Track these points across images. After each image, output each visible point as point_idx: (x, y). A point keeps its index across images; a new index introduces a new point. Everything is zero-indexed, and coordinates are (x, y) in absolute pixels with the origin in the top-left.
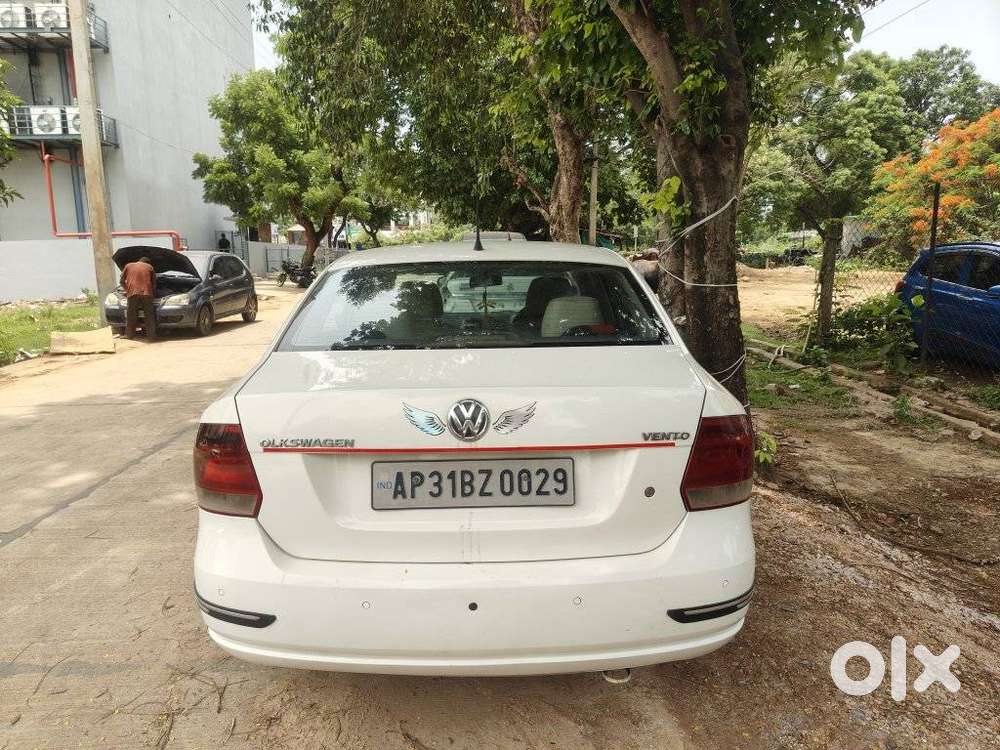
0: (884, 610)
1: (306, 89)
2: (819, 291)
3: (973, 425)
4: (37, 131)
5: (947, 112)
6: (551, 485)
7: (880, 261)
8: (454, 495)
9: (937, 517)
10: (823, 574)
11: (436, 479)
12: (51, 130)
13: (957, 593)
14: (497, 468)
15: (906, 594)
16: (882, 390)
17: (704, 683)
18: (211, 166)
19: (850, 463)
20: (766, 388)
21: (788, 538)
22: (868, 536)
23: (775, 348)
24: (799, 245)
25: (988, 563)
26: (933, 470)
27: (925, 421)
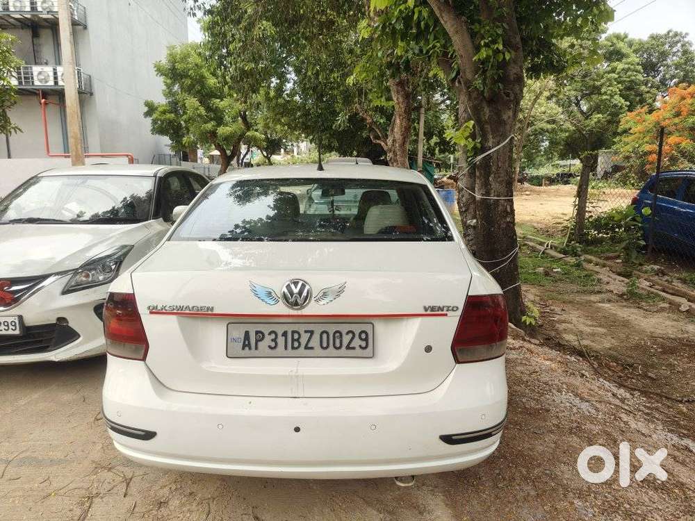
0: (608, 434)
1: (221, 57)
2: (577, 203)
3: (683, 301)
4: (37, 83)
5: (673, 77)
6: (357, 342)
7: (624, 182)
8: (286, 348)
9: (653, 366)
10: (565, 407)
11: (273, 336)
12: (46, 82)
13: (664, 422)
14: (318, 329)
15: (626, 423)
16: (619, 274)
17: (473, 485)
18: (156, 109)
19: (592, 326)
20: (537, 271)
21: (542, 379)
22: (601, 380)
23: (545, 243)
24: (566, 170)
25: (688, 401)
26: (652, 333)
27: (649, 297)
